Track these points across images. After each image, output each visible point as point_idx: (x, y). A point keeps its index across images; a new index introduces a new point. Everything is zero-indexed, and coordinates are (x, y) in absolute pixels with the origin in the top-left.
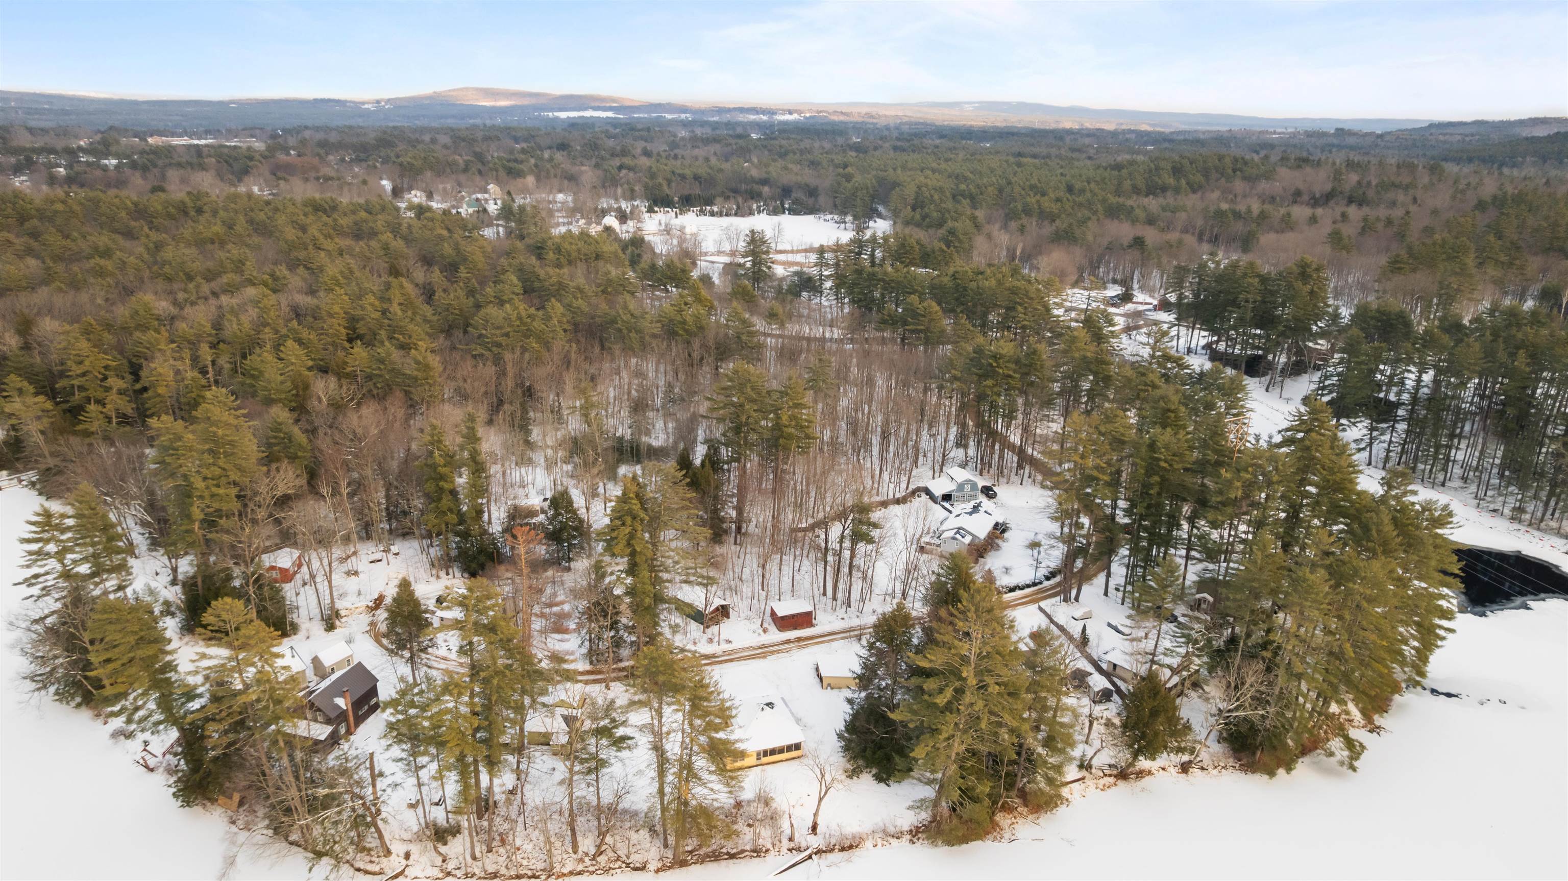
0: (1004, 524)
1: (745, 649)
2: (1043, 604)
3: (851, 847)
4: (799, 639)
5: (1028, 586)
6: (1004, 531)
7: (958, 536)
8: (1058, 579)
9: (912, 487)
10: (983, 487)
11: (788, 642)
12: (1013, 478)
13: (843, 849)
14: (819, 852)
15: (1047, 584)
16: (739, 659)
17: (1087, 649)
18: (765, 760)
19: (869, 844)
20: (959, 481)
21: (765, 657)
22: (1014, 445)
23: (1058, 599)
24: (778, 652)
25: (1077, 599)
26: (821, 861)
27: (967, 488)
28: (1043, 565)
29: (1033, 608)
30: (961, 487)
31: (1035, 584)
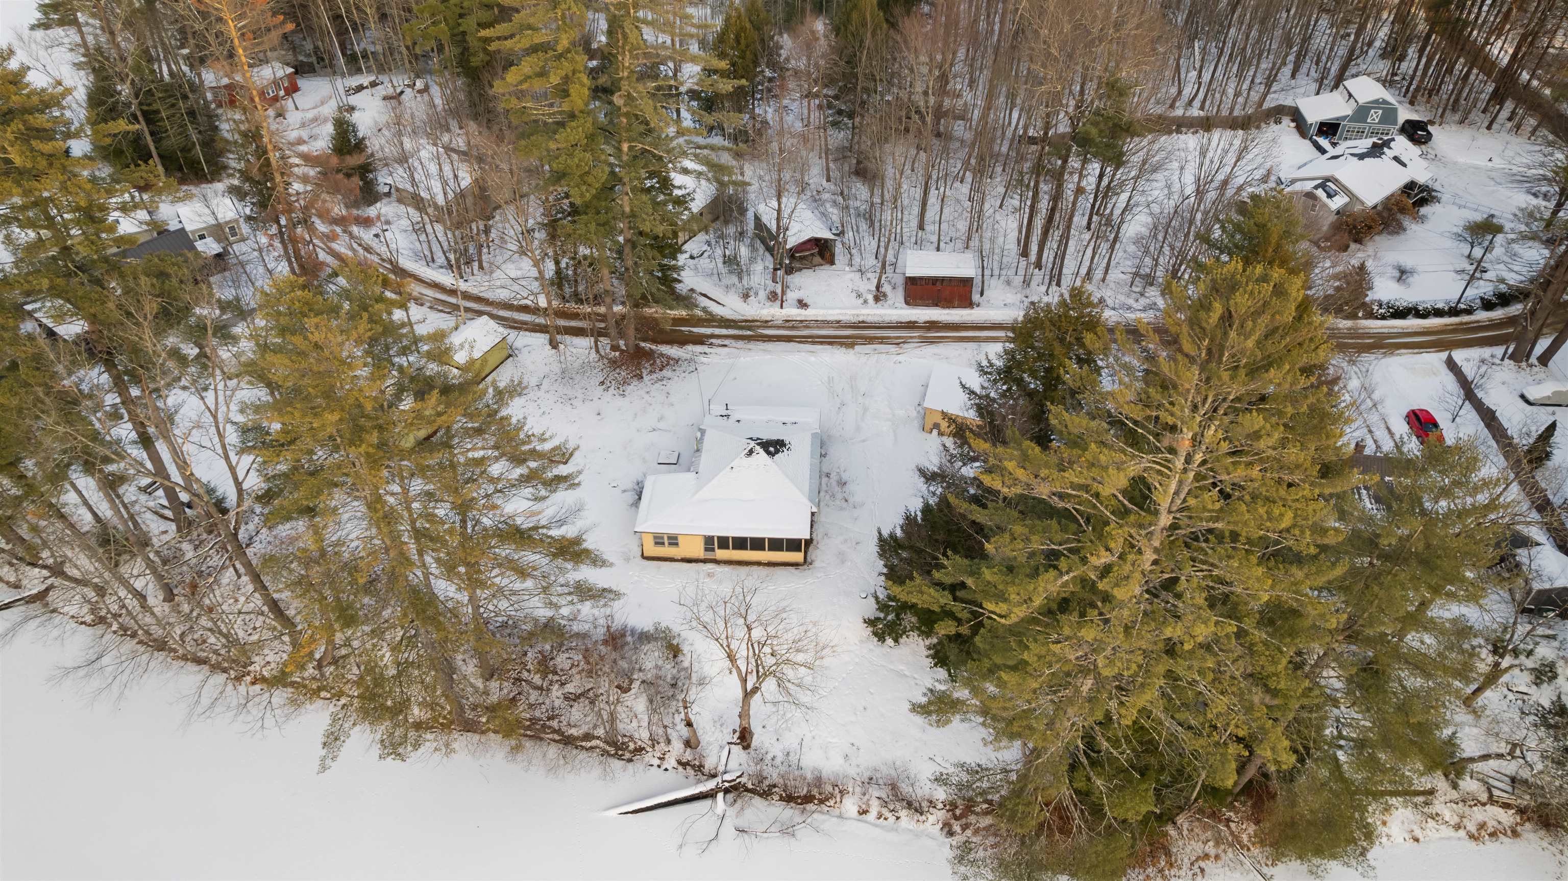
0: (1425, 188)
1: (826, 323)
2: (1459, 356)
3: (808, 799)
4: (932, 325)
5: (1438, 313)
6: (1423, 202)
7: (1320, 193)
8: (1516, 309)
9: (1269, 103)
10: (1408, 122)
11: (911, 325)
12: (1475, 116)
13: (789, 798)
14: (735, 789)
15: (1482, 316)
16: (803, 340)
17: (1539, 475)
18: (721, 554)
19: (850, 806)
20: (1361, 101)
21: (851, 346)
22: (1494, 64)
23: (1499, 351)
24: (882, 340)
25: (1544, 360)
26: (731, 812)
27: (1375, 116)
28: (1489, 275)
29: (1436, 359)
30: (1362, 112)
31: (1454, 312)
